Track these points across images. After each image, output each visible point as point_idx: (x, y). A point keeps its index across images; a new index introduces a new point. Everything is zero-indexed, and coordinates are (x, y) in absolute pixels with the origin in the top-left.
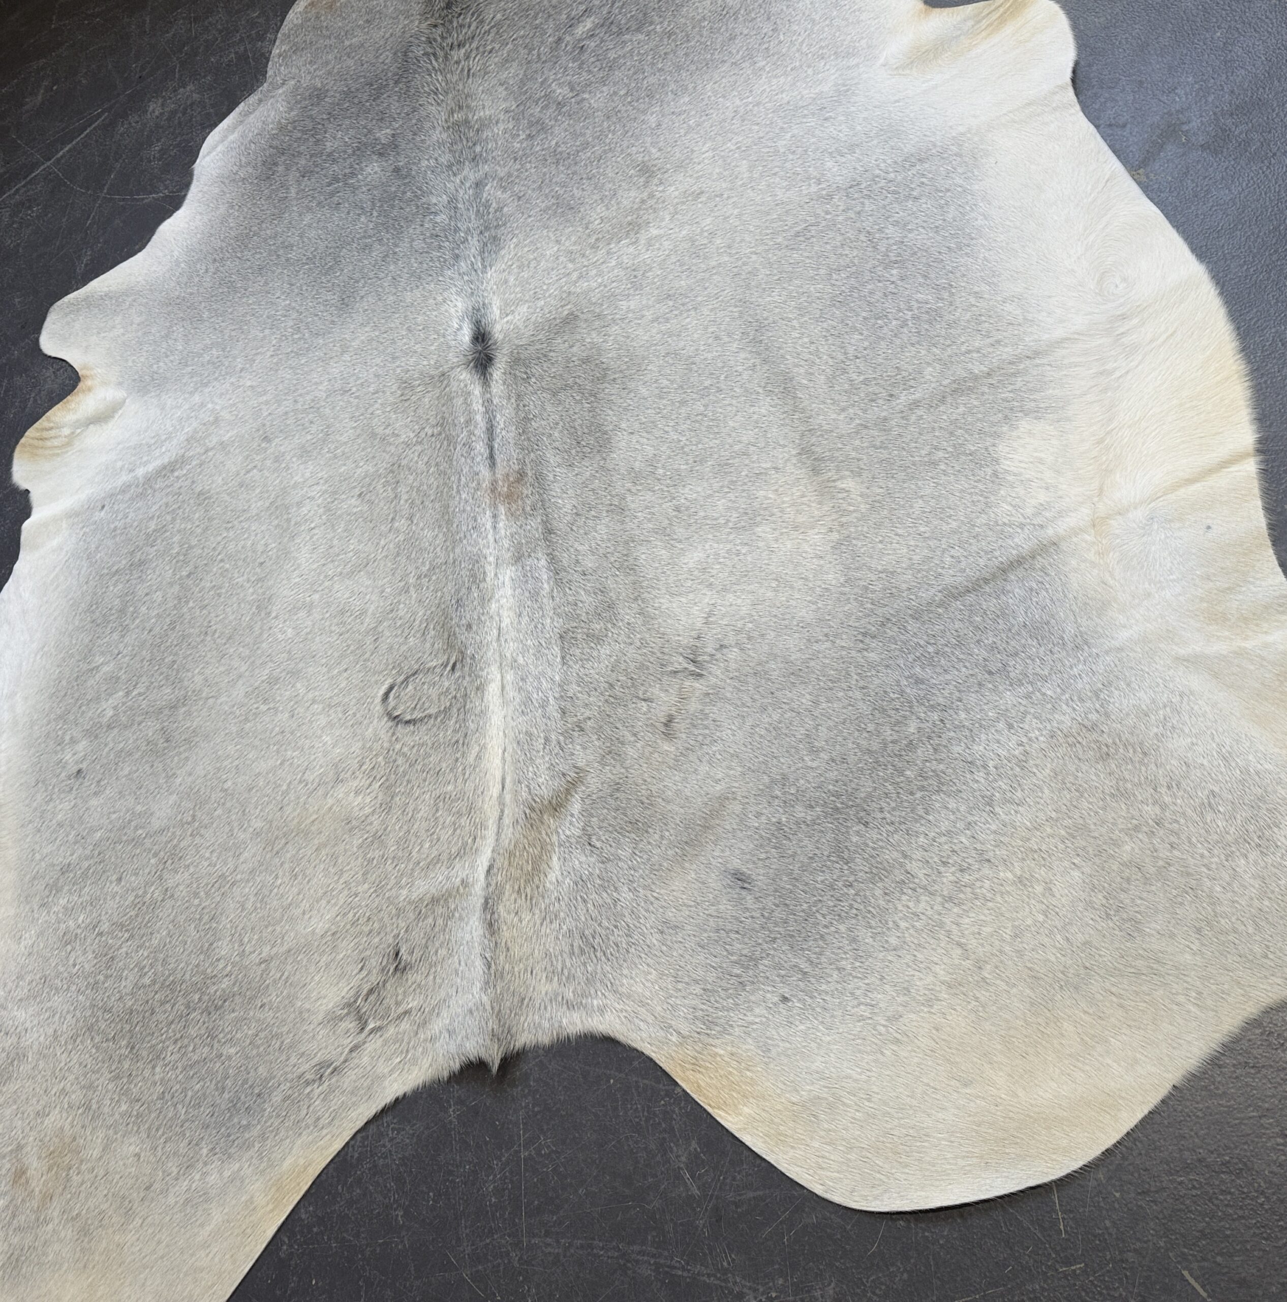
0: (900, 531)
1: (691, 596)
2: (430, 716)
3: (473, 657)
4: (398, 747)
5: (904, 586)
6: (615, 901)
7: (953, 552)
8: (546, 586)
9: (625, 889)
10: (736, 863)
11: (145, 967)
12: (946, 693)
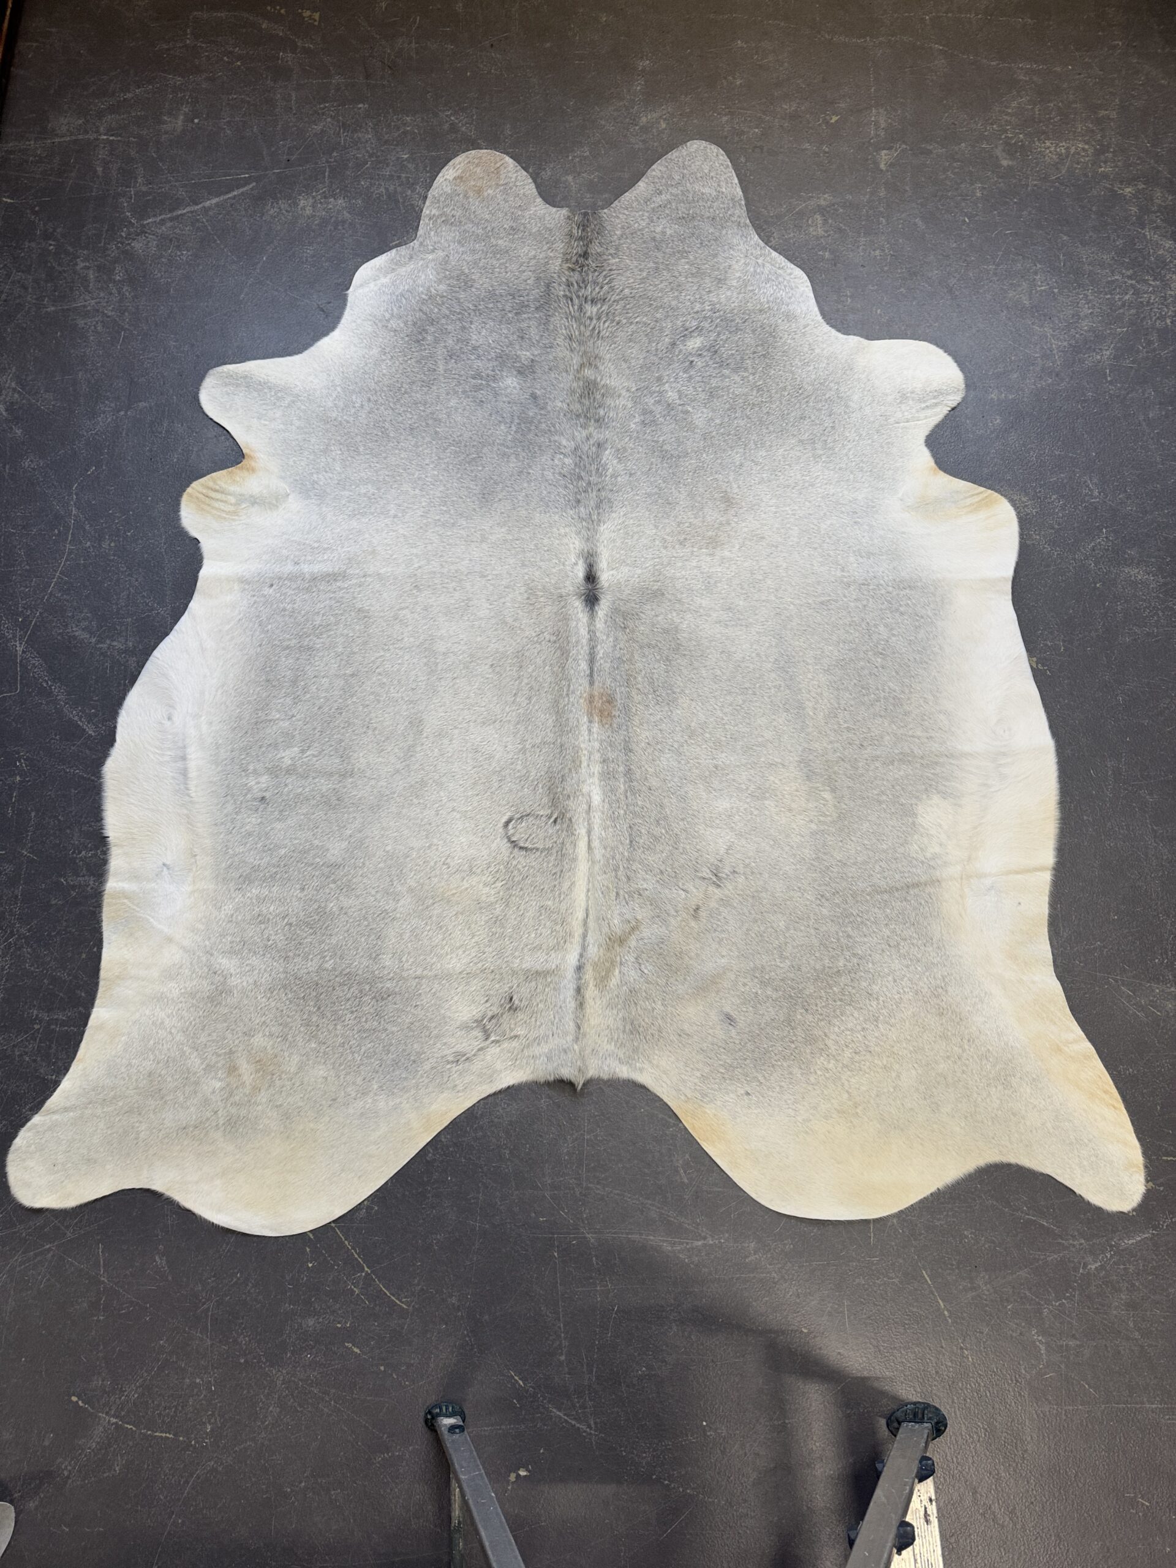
0: (853, 838)
1: (719, 830)
2: (537, 849)
3: (570, 820)
4: (514, 863)
5: (850, 875)
6: (653, 1009)
7: (881, 863)
8: (622, 786)
9: (660, 1003)
10: (728, 1009)
11: (325, 957)
12: (863, 948)
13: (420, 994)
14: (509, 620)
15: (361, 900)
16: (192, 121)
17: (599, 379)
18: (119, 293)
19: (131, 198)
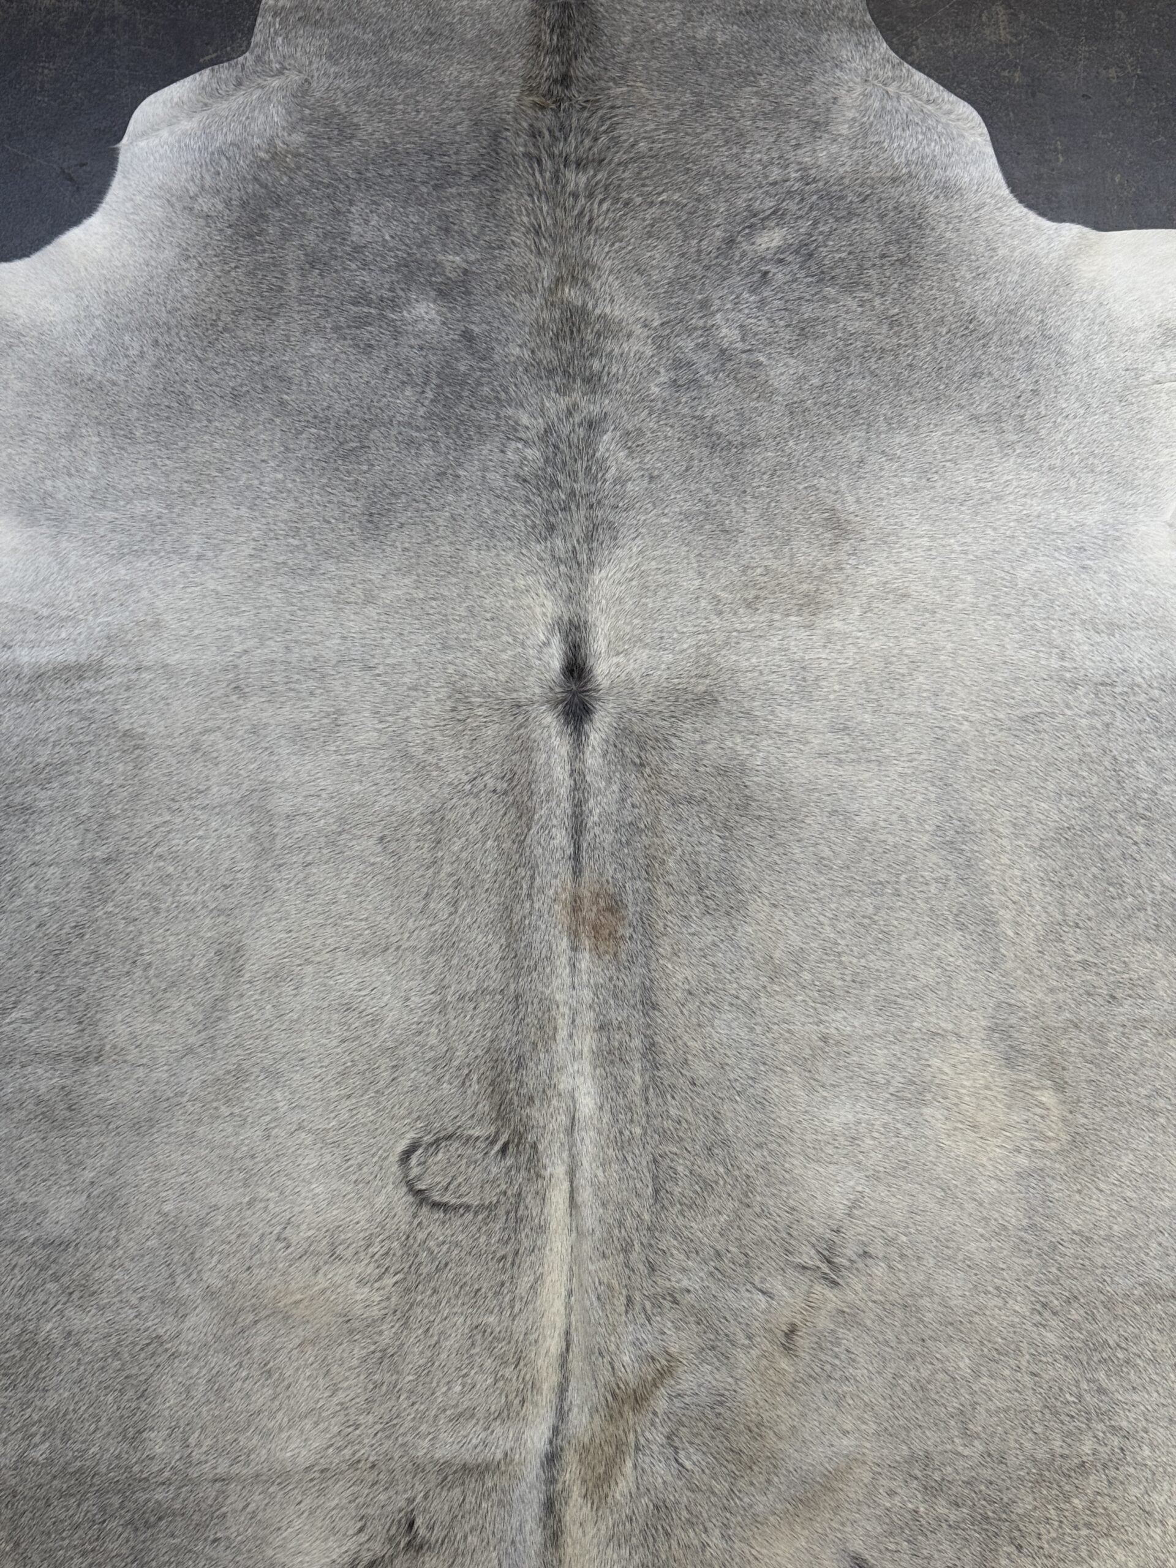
0: (1102, 1186)
1: (832, 1168)
2: (468, 1208)
3: (534, 1146)
4: (421, 1236)
5: (1100, 1261)
6: (704, 1546)
7: (1161, 1239)
8: (638, 1078)
9: (717, 1532)
10: (857, 1545)
11: (33, 1435)
12: (1132, 1416)
13: (224, 1515)
14: (418, 751)
15: (109, 1315)
17: (590, 305)
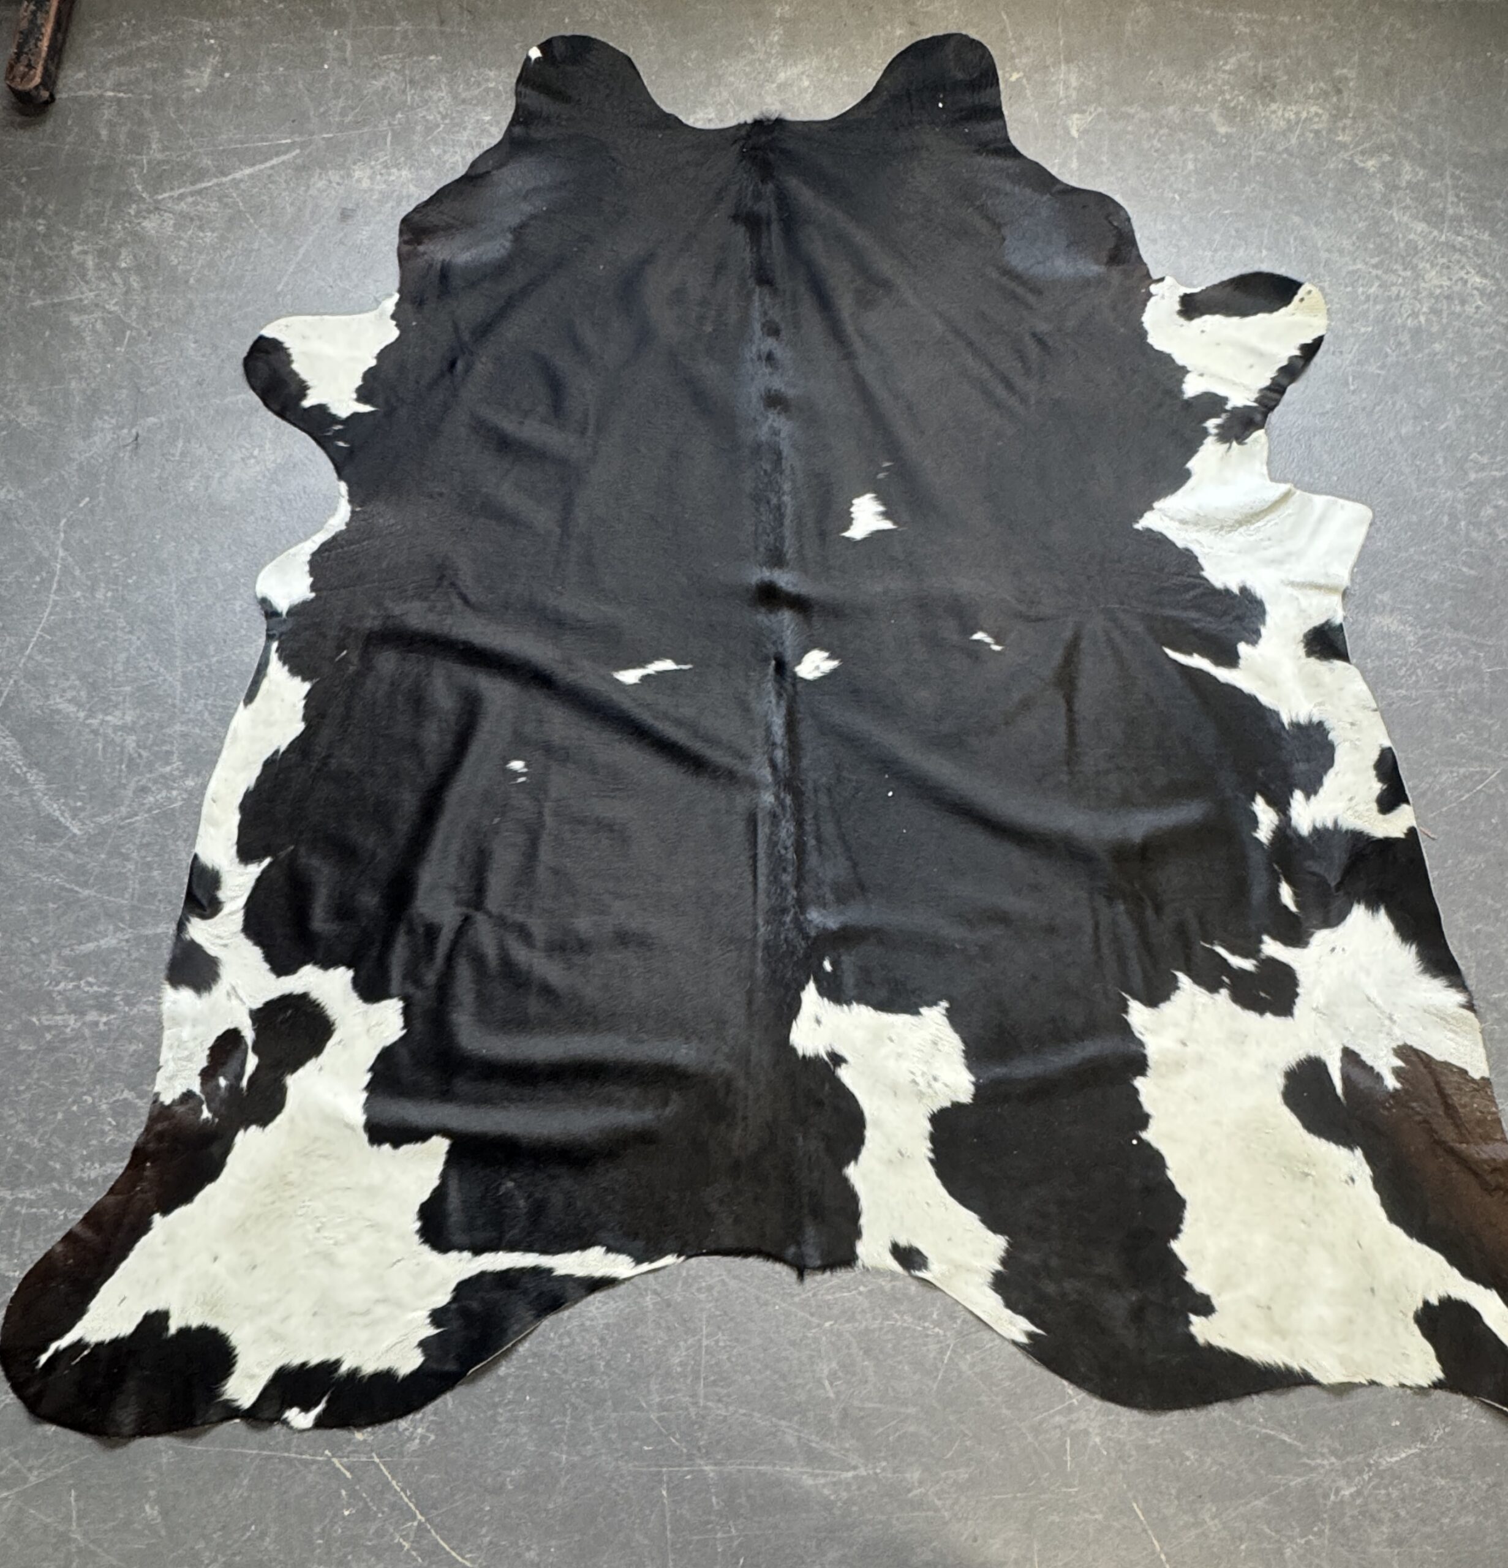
16: (222, 76)
18: (124, 285)
19: (142, 169)
